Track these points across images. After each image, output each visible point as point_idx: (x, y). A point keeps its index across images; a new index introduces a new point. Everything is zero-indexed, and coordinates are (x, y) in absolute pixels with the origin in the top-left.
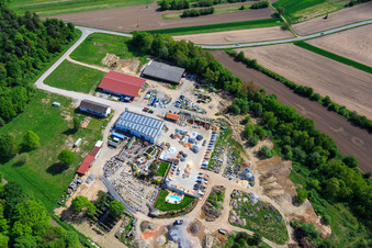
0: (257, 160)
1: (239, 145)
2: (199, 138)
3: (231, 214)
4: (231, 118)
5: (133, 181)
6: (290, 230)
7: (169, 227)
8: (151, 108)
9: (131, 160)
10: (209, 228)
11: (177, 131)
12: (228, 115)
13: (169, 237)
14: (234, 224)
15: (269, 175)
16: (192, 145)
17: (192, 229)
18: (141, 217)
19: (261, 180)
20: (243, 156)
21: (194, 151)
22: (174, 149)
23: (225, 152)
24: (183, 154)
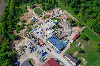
0: (27, 21)
2: (38, 33)
3: (44, 14)
4: (21, 36)
5: (64, 28)
7: (59, 17)
8: (47, 51)
9: (63, 33)
10: (51, 14)
11: (43, 38)
12: (21, 37)
13: (60, 15)
15: (28, 17)
16: (42, 31)
17: (55, 15)
18: (65, 20)
19: (31, 17)
20: (30, 23)
21: (42, 29)
22: (48, 32)
23: (34, 26)
24: (47, 30)
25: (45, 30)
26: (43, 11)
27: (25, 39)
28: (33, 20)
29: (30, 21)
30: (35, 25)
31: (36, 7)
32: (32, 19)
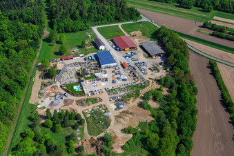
1: (137, 95)
3: (88, 109)
6: (102, 135)
10: (73, 106)
11: (119, 71)
12: (155, 82)
13: (55, 96)
14: (83, 113)
15: (131, 113)
16: (116, 80)
18: (58, 84)
19: (124, 112)
20: (132, 99)
21: (113, 82)
22: (106, 76)
23: (126, 92)
24: (106, 80)
25: (110, 80)
26: (87, 119)
28: (123, 102)
30: (123, 93)
31: (95, 138)
32: (124, 107)
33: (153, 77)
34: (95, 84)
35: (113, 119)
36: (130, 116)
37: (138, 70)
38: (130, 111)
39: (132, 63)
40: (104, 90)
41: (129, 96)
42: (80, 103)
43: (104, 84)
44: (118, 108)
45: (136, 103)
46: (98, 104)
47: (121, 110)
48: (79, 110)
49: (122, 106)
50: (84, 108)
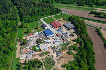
1: (66, 48)
2: (58, 42)
3: (44, 58)
4: (73, 42)
6: (52, 69)
10: (37, 57)
11: (55, 38)
14: (42, 60)
18: (28, 47)
19: (61, 57)
20: (63, 51)
21: (54, 43)
22: (50, 41)
23: (60, 47)
24: (50, 43)
25: (52, 42)
27: (70, 40)
29: (63, 52)
30: (59, 48)
32: (61, 55)
33: (72, 39)
34: (45, 45)
35: (56, 61)
36: (64, 59)
37: (64, 36)
38: (64, 56)
39: (61, 34)
40: (50, 48)
41: (62, 49)
42: (40, 55)
43: (49, 45)
44: (58, 55)
45: (65, 52)
46: (48, 55)
47: (59, 57)
48: (40, 58)
49: (59, 54)
50: (42, 57)
